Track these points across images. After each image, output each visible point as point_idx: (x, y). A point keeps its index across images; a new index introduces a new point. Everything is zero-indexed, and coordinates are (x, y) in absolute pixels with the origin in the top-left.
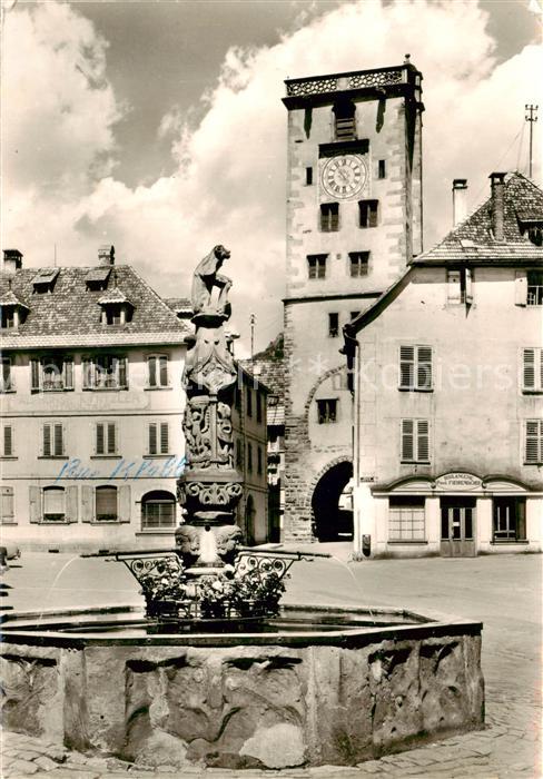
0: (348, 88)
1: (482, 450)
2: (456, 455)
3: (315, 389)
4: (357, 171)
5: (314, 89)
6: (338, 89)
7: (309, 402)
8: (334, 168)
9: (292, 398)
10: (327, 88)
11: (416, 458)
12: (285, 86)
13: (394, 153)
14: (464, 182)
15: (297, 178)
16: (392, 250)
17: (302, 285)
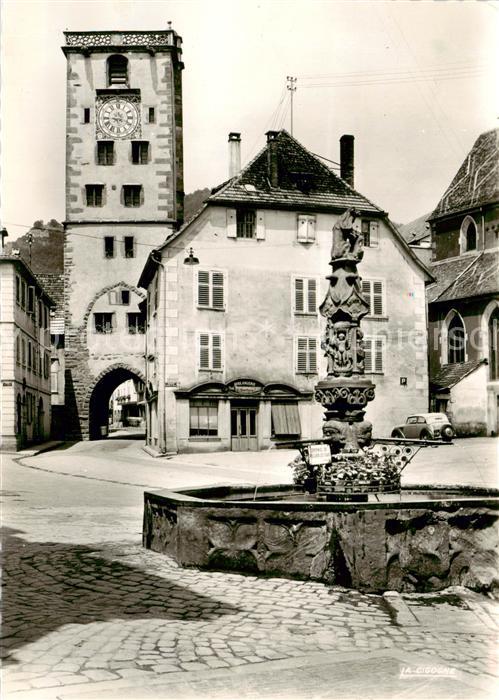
0: (121, 44)
1: (264, 361)
2: (242, 365)
3: (92, 304)
4: (130, 115)
5: (90, 42)
6: (112, 44)
7: (87, 315)
8: (109, 110)
9: (71, 311)
10: (103, 41)
11: (211, 367)
12: (64, 36)
13: (162, 103)
14: (238, 135)
15: (76, 116)
16: (161, 185)
17: (80, 210)
